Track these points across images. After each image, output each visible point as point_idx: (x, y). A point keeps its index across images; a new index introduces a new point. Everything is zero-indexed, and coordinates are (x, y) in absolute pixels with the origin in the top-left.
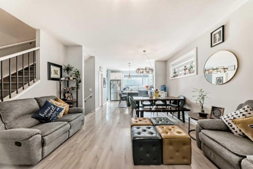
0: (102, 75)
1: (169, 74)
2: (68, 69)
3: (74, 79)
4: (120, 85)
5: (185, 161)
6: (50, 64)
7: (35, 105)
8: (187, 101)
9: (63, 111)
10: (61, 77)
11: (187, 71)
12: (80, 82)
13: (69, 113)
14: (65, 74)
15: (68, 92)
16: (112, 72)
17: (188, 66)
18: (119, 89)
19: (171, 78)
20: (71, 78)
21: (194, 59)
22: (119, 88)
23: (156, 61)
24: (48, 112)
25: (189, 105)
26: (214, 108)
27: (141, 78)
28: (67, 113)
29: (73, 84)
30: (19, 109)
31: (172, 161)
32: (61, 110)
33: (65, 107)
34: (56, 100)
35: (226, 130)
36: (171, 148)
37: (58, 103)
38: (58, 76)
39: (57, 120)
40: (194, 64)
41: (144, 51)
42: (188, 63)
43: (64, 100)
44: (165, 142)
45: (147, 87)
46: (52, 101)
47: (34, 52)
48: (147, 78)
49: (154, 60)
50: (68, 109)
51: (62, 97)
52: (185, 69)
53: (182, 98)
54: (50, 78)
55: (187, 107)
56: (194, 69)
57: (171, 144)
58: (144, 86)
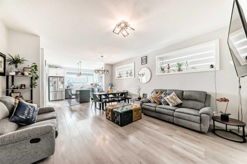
1: (115, 75)
5: (140, 117)
8: (129, 93)
11: (128, 74)
17: (129, 72)
19: (116, 78)
21: (133, 68)
22: (62, 86)
24: (29, 113)
25: (130, 95)
26: (144, 94)
31: (136, 119)
35: (150, 102)
36: (135, 113)
40: (133, 71)
41: (102, 56)
42: (129, 70)
44: (133, 111)
45: (92, 85)
48: (92, 77)
52: (127, 73)
53: (126, 91)
55: (128, 97)
56: (133, 74)
57: (135, 111)
58: (89, 83)
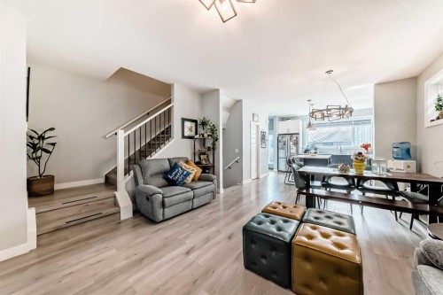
0: (258, 127)
2: (204, 124)
3: (209, 136)
4: (296, 144)
6: (184, 120)
7: (167, 166)
9: (191, 176)
10: (196, 134)
12: (217, 140)
13: (200, 179)
14: (201, 130)
15: (204, 154)
16: (283, 119)
18: (294, 151)
19: (429, 124)
20: (206, 135)
22: (295, 148)
23: (378, 84)
24: (176, 175)
27: (351, 127)
28: (196, 179)
29: (209, 143)
30: (153, 168)
32: (188, 174)
33: (195, 171)
34: (187, 162)
37: (188, 166)
38: (193, 134)
39: (183, 185)
41: (329, 72)
43: (198, 164)
45: (365, 147)
46: (182, 163)
47: (170, 109)
49: (373, 84)
50: (199, 174)
51: (197, 160)
54: (183, 137)
58: (359, 144)
